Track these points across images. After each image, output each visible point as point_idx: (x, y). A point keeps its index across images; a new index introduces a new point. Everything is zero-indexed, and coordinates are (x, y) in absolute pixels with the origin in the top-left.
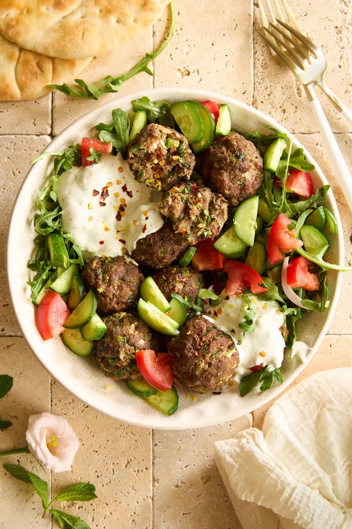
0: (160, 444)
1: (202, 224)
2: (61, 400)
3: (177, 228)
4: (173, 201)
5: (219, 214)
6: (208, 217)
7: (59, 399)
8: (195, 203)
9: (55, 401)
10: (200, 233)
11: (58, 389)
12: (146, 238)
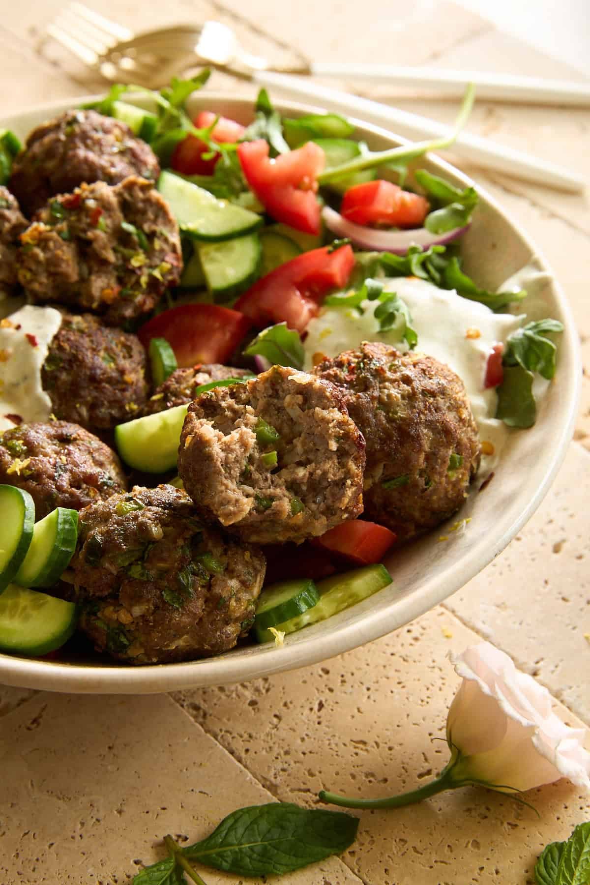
0: (541, 664)
1: (135, 258)
2: (250, 736)
3: (91, 298)
4: (45, 248)
5: (156, 217)
6: (138, 235)
7: (246, 736)
8: (94, 225)
9: (239, 746)
10: (144, 280)
11: (225, 720)
12: (50, 354)
